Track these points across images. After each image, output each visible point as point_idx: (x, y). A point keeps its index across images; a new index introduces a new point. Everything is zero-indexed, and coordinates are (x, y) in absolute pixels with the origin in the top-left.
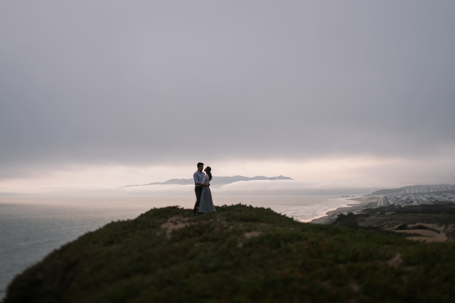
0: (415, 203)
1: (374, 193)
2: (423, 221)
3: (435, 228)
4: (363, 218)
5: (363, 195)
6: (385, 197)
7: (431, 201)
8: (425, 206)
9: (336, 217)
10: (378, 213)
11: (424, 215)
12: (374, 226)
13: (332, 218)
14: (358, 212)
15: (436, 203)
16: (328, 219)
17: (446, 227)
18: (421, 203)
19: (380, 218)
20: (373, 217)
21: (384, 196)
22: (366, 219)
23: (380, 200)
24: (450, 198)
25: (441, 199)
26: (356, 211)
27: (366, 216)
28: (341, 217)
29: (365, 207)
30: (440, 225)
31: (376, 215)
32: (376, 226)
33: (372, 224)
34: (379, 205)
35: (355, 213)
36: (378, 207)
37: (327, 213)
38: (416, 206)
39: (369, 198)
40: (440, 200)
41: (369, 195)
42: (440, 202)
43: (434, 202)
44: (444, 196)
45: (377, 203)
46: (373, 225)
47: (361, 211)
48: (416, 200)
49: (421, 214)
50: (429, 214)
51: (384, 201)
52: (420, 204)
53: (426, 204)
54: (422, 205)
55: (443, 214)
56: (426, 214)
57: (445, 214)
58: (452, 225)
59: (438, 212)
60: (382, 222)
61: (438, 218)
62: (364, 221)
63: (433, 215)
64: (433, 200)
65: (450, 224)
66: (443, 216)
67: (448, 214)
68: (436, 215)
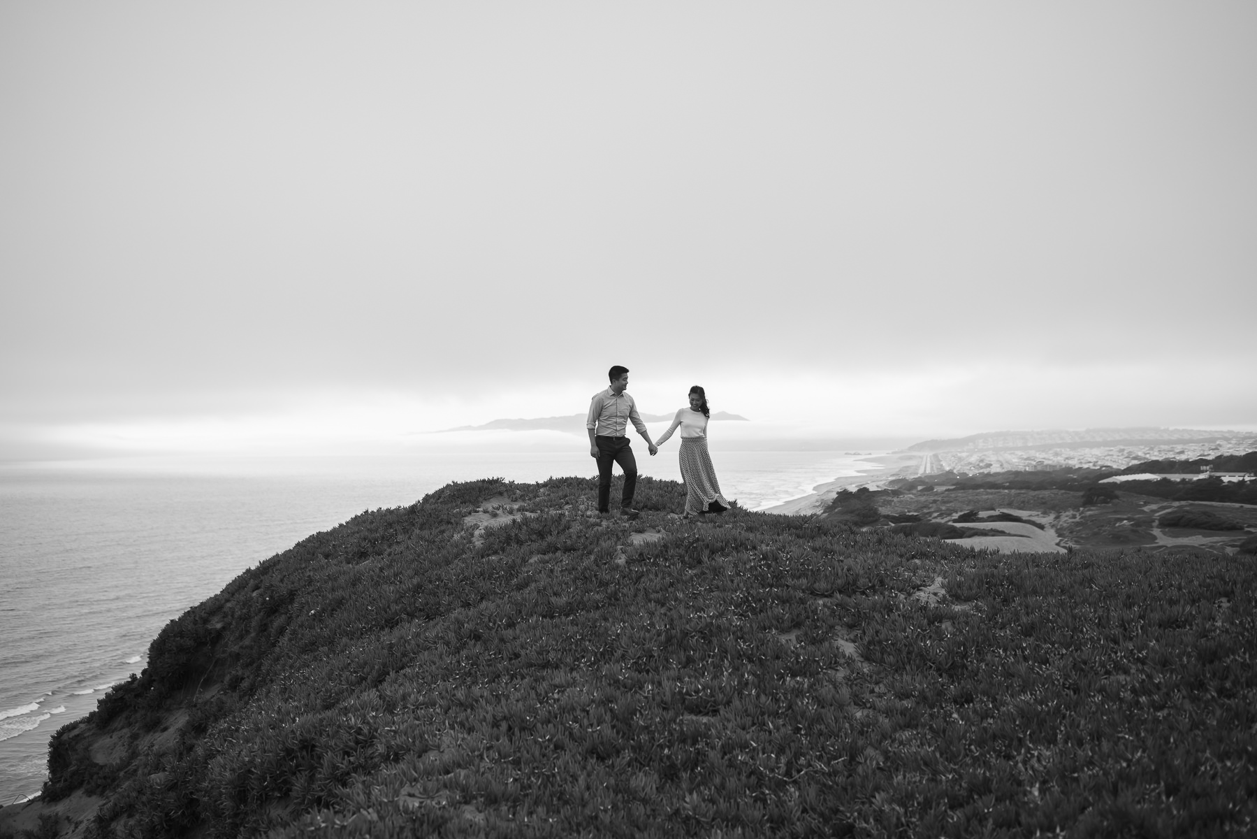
0: (995, 469)
1: (911, 448)
2: (1010, 505)
3: (1035, 518)
4: (890, 498)
5: (890, 452)
6: (934, 455)
7: (1028, 465)
8: (1017, 473)
9: (835, 496)
10: (920, 488)
11: (1013, 491)
12: (910, 514)
13: (824, 497)
14: (878, 486)
15: (1039, 468)
16: (817, 501)
17: (1057, 518)
18: (1007, 468)
19: (923, 499)
20: (908, 497)
21: (931, 454)
22: (895, 499)
23: (924, 463)
24: (1067, 458)
25: (1049, 460)
26: (875, 484)
27: (895, 493)
28: (844, 496)
29: (893, 475)
30: (1045, 513)
31: (914, 492)
32: (915, 514)
33: (906, 511)
34: (920, 473)
35: (872, 488)
36: (919, 475)
37: (815, 489)
38: (997, 474)
39: (901, 458)
40: (1046, 462)
41: (902, 452)
42: (1046, 466)
43: (1035, 466)
44: (1056, 454)
45: (918, 467)
46: (909, 512)
47: (884, 484)
48: (998, 461)
49: (1006, 491)
50: (1023, 491)
51: (932, 463)
52: (1005, 470)
53: (1019, 470)
54: (1009, 472)
55: (1052, 491)
56: (1018, 491)
57: (1056, 491)
58: (1070, 513)
59: (1041, 487)
60: (925, 507)
61: (1042, 498)
62: (890, 505)
63: (1033, 493)
64: (1034, 463)
65: (1065, 510)
66: (1053, 495)
67: (1063, 491)
68: (1036, 492)
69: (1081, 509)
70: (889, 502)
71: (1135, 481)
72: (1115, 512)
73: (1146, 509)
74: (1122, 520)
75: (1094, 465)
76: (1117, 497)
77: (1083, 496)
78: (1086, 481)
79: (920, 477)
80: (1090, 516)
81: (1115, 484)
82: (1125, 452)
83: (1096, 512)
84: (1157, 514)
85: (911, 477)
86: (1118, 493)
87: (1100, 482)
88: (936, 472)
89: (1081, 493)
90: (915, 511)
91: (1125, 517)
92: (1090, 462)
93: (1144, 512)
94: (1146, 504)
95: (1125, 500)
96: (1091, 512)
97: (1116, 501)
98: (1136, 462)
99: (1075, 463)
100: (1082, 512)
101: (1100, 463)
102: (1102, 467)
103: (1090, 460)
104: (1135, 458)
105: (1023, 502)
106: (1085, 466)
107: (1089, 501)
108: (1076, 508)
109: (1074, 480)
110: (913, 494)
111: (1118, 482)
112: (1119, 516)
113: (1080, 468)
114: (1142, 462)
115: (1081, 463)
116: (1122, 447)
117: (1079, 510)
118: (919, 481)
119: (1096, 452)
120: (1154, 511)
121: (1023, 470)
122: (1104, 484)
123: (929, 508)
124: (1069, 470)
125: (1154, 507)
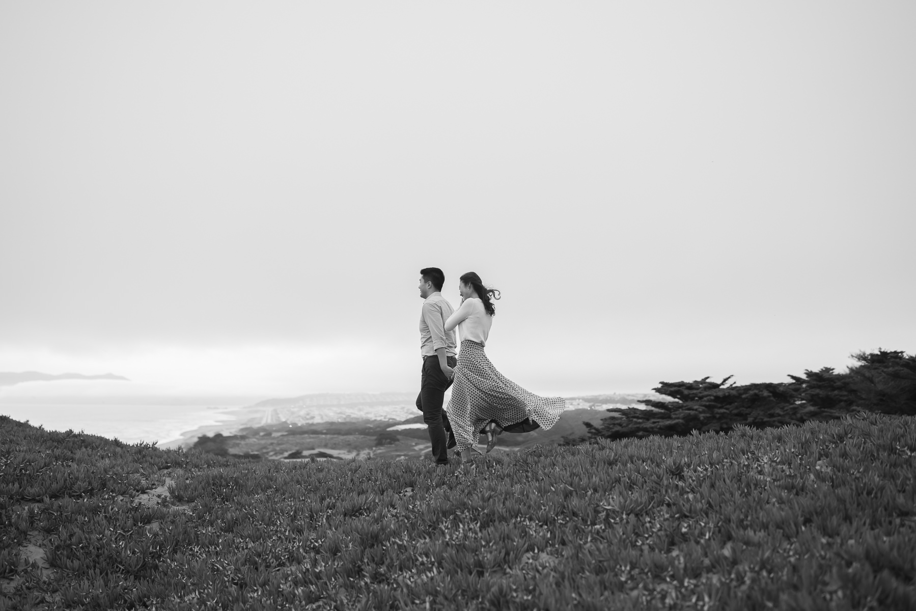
0: (317, 420)
1: (257, 405)
2: (326, 446)
3: (341, 456)
4: (238, 442)
7: (340, 418)
8: (332, 423)
9: (196, 440)
10: (262, 434)
11: (328, 436)
12: (253, 453)
14: (230, 433)
15: (348, 420)
17: (358, 455)
18: (326, 419)
19: (263, 442)
20: (253, 440)
22: (243, 442)
24: (367, 413)
25: (354, 414)
27: (243, 438)
28: (203, 440)
29: (242, 424)
30: (349, 452)
31: (257, 437)
32: (256, 453)
33: (250, 451)
34: (263, 423)
35: (226, 434)
37: (182, 435)
38: (318, 424)
40: (353, 416)
42: (352, 418)
43: (345, 419)
44: (360, 410)
46: (252, 451)
47: (236, 431)
48: (320, 415)
49: (324, 436)
50: (335, 436)
52: (324, 421)
53: (333, 421)
54: (327, 423)
55: (356, 436)
56: (332, 436)
57: (357, 436)
58: (367, 451)
59: (348, 433)
60: (265, 448)
61: (348, 441)
62: (238, 446)
63: (342, 437)
64: (344, 416)
65: (363, 449)
66: (355, 439)
67: (362, 436)
68: (345, 437)
69: (374, 448)
70: (238, 445)
71: (410, 429)
72: (396, 451)
73: (417, 448)
74: (399, 456)
75: (385, 418)
76: (398, 440)
77: (376, 440)
78: (378, 429)
79: (263, 426)
80: (380, 453)
81: (397, 431)
82: (405, 410)
83: (384, 451)
84: (423, 452)
85: (256, 426)
86: (399, 437)
87: (388, 429)
88: (275, 422)
89: (375, 438)
90: (257, 451)
91: (402, 454)
92: (382, 416)
93: (415, 450)
94: (417, 444)
95: (403, 442)
96: (381, 450)
97: (397, 443)
98: (412, 416)
99: (372, 417)
100: (375, 451)
101: (389, 416)
102: (390, 419)
103: (382, 414)
104: (411, 413)
105: (335, 444)
106: (379, 419)
107: (379, 443)
108: (370, 448)
109: (370, 428)
110: (257, 439)
111: (400, 430)
112: (398, 453)
113: (375, 420)
114: (416, 416)
115: (376, 416)
116: (403, 406)
117: (372, 449)
118: (262, 429)
119: (387, 409)
120: (421, 450)
121: (336, 421)
122: (390, 431)
123: (267, 449)
124: (368, 421)
125: (421, 447)
